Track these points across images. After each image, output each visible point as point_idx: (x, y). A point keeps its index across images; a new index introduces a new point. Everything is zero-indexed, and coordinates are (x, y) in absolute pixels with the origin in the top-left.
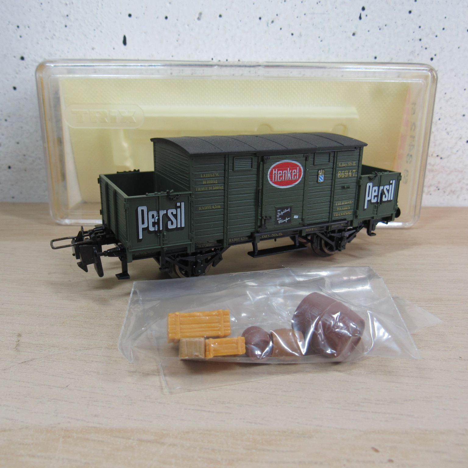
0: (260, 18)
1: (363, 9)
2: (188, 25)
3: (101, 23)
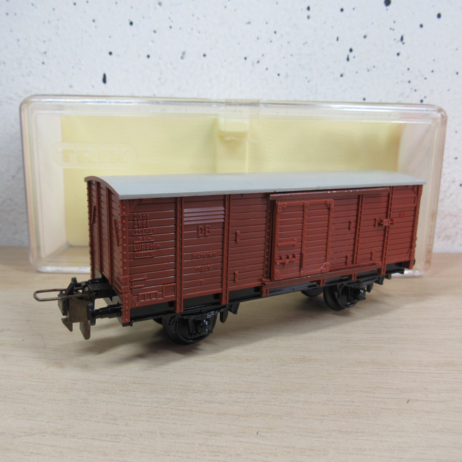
0: (245, 58)
1: (351, 50)
2: (171, 64)
3: (80, 61)
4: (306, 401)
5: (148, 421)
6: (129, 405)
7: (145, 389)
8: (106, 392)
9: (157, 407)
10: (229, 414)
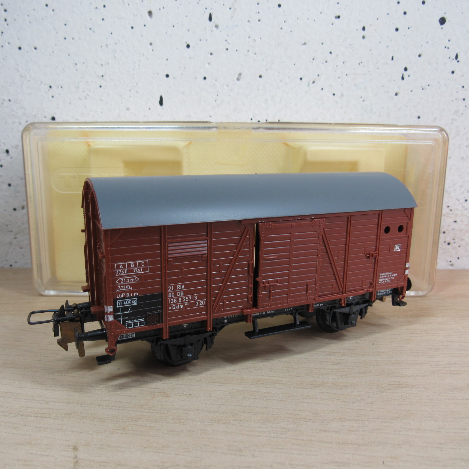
0: (301, 79)
1: (406, 69)
2: (227, 86)
3: (137, 84)
4: (419, 429)
5: (273, 452)
6: (248, 435)
7: (258, 419)
8: (220, 422)
9: (276, 437)
10: (349, 444)
